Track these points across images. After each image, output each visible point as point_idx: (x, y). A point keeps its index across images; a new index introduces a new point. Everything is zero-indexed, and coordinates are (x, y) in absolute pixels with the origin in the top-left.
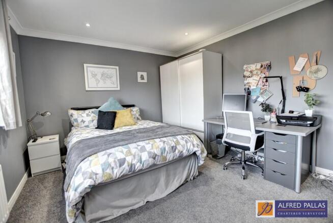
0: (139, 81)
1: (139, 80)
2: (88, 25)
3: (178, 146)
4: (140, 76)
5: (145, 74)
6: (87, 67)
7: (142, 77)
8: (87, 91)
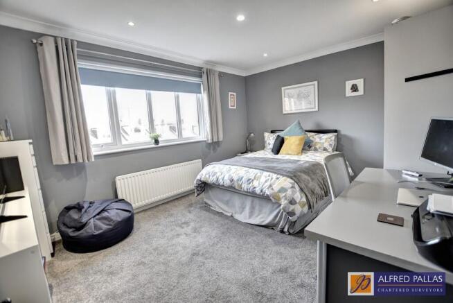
0: (347, 95)
1: (349, 93)
2: (265, 55)
3: (255, 181)
4: (350, 87)
5: (360, 83)
6: (285, 89)
7: (355, 88)
8: (285, 114)
